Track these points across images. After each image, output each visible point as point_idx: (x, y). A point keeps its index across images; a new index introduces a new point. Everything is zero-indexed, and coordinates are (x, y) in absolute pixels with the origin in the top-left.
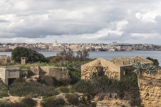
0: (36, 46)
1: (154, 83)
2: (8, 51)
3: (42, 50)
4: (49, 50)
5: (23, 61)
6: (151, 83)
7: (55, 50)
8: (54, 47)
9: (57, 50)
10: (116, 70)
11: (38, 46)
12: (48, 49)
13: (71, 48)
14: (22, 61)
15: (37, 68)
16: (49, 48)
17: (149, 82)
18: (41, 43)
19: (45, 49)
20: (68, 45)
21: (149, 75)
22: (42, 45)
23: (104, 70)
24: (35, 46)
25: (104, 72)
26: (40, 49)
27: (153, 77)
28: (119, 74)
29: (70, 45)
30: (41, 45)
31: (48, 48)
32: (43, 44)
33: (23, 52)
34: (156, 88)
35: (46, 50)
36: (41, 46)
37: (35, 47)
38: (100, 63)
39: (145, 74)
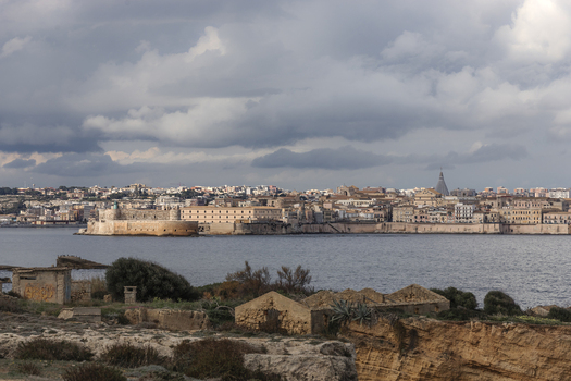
0: (328, 206)
1: (369, 344)
2: (179, 232)
3: (356, 229)
4: (395, 227)
5: (130, 295)
6: (363, 344)
7: (427, 228)
8: (421, 211)
9: (435, 228)
10: (303, 318)
11: (334, 206)
12: (390, 220)
13: (510, 218)
14: (126, 296)
15: (139, 311)
16: (394, 214)
17: (359, 341)
18: (351, 189)
19: (372, 222)
20: (495, 203)
21: (360, 328)
22: (356, 202)
23: (280, 317)
24: (322, 208)
25: (280, 322)
26: (345, 221)
27: (368, 332)
28: (309, 326)
29: (506, 199)
30: (351, 201)
31: (389, 218)
32: (364, 196)
33: (134, 273)
34: (373, 353)
35: (379, 226)
36: (351, 206)
37: (317, 209)
38: (272, 303)
39: (353, 326)
